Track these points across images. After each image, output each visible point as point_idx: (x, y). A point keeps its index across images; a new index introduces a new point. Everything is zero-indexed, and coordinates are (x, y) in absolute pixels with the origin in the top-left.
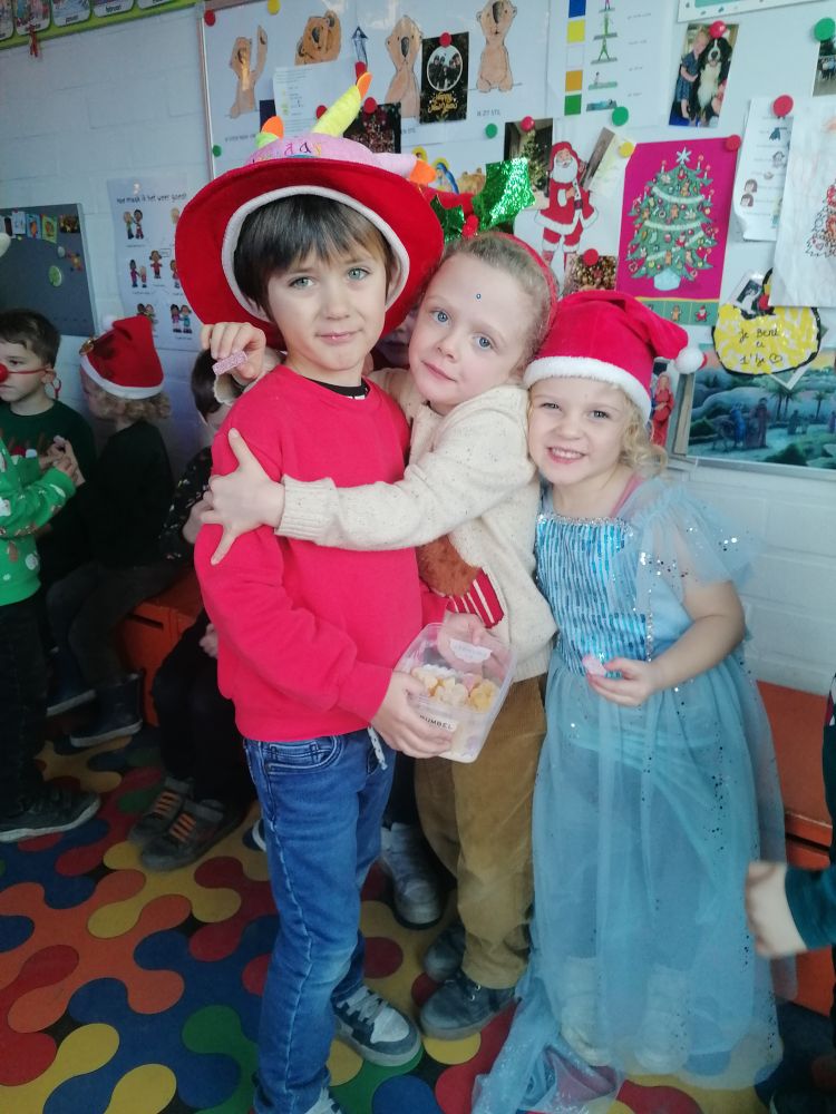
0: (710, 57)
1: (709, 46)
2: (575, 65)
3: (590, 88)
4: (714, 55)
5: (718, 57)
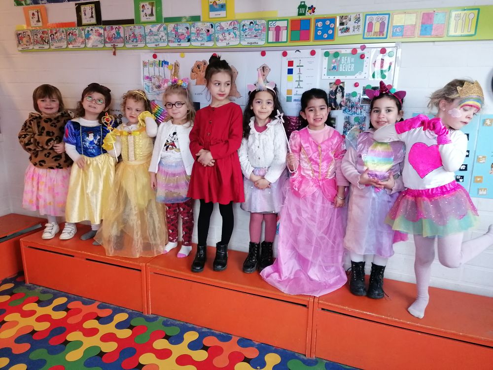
0: (338, 91)
1: (337, 88)
2: (290, 87)
3: (295, 95)
4: (339, 90)
5: (340, 91)
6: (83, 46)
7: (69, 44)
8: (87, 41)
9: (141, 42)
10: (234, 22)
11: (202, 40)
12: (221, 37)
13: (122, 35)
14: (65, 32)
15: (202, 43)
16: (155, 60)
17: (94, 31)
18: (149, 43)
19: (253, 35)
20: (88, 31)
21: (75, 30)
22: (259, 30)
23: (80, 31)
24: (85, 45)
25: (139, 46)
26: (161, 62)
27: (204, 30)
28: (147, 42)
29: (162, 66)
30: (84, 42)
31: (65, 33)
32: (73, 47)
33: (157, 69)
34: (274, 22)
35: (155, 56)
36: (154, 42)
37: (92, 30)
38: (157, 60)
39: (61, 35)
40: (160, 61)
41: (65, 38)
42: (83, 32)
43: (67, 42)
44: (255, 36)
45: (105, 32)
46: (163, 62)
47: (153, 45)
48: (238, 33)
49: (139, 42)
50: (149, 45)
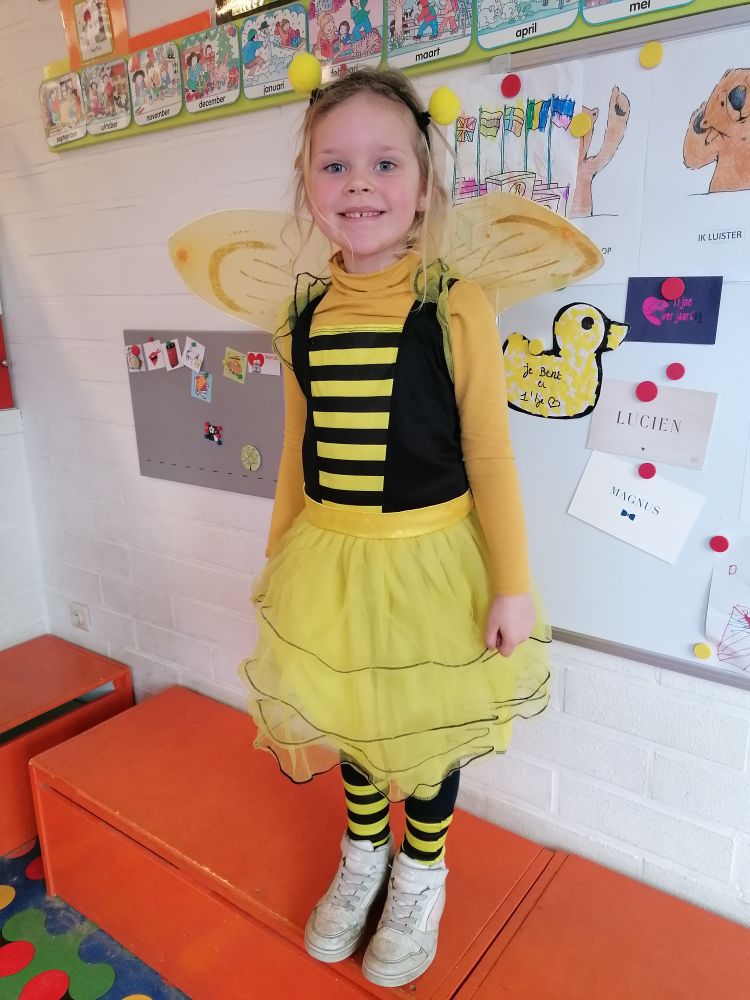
6: (231, 96)
7: (189, 98)
8: (246, 72)
9: (453, 31)
13: (376, 20)
14: (176, 55)
16: (510, 102)
17: (272, 28)
18: (489, 29)
20: (252, 36)
21: (207, 42)
23: (224, 42)
24: (242, 91)
25: (442, 54)
26: (537, 108)
28: (482, 22)
29: (541, 127)
30: (236, 81)
31: (177, 60)
32: (202, 105)
33: (514, 143)
35: (511, 87)
36: (512, 21)
37: (264, 25)
38: (519, 102)
39: (165, 67)
40: (531, 105)
41: (178, 76)
42: (234, 41)
43: (184, 91)
45: (313, 23)
46: (546, 104)
47: (508, 35)
49: (444, 35)
50: (488, 41)
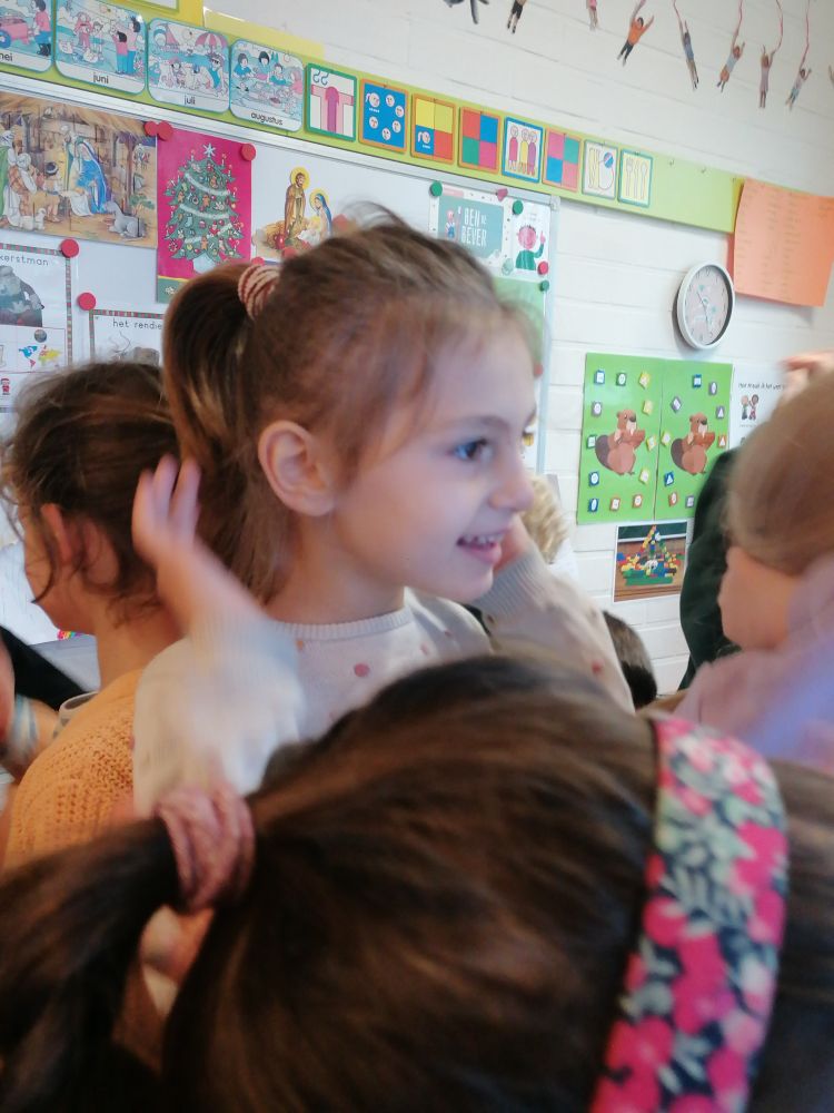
10: (213, 39)
11: (100, 63)
12: (165, 69)
15: (99, 74)
19: (269, 96)
22: (283, 83)
27: (106, 29)
34: (324, 74)
44: (273, 99)
48: (223, 74)
